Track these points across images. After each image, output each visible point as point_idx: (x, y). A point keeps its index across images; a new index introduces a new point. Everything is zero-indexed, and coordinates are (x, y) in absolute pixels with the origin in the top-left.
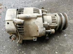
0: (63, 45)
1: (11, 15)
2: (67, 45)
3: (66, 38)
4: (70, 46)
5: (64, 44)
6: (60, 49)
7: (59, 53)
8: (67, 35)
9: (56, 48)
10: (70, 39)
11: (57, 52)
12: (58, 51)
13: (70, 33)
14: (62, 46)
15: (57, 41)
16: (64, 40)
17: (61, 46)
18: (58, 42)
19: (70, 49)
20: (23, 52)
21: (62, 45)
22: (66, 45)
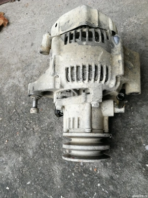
8: (146, 145)
13: (135, 143)
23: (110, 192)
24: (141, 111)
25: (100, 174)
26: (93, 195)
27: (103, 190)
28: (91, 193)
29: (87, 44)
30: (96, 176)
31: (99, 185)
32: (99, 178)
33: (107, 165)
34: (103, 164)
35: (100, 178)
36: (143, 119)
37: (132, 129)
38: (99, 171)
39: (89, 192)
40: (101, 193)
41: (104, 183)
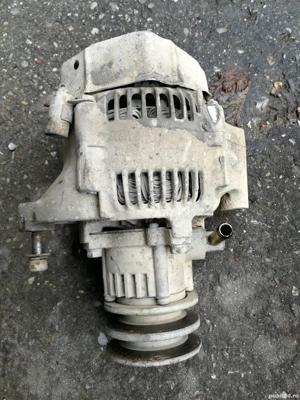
0: (54, 314)
1: (110, 64)
2: (53, 331)
3: (87, 338)
4: (49, 340)
5: (61, 320)
6: (42, 299)
7: (28, 290)
8: (100, 346)
9: (47, 282)
10: (78, 353)
11: (35, 283)
12: (36, 286)
13: (108, 365)
14: (51, 310)
15: (80, 294)
16: (77, 322)
17: (53, 305)
18: (73, 297)
19: (36, 338)
20: (54, 154)
21: (56, 310)
22: (52, 326)
23: (208, 351)
24: (46, 391)
25: (197, 388)
26: (235, 375)
27: (214, 365)
28: (235, 381)
29: (159, 126)
30: (205, 391)
31: (214, 377)
32: (205, 384)
33: (176, 386)
34: (180, 394)
35: (203, 383)
36: (58, 379)
37: (88, 387)
38: (194, 392)
39: (237, 384)
40: (221, 364)
41: (204, 370)
